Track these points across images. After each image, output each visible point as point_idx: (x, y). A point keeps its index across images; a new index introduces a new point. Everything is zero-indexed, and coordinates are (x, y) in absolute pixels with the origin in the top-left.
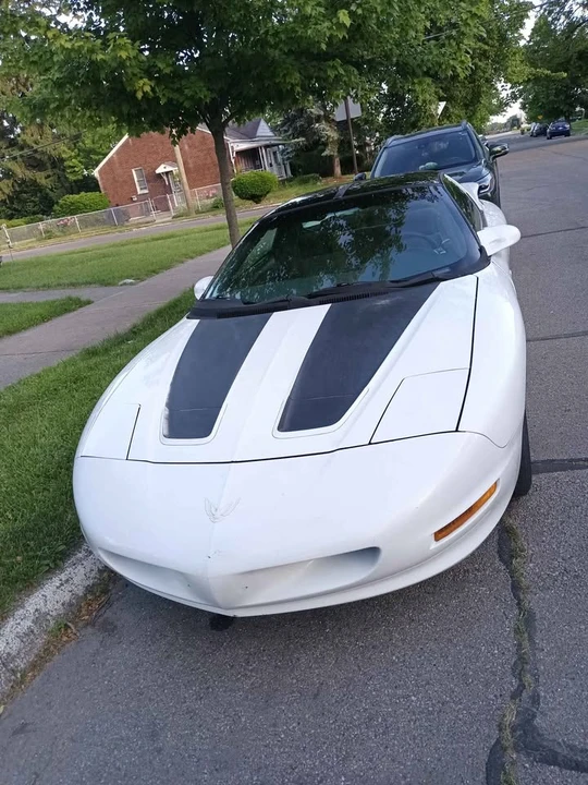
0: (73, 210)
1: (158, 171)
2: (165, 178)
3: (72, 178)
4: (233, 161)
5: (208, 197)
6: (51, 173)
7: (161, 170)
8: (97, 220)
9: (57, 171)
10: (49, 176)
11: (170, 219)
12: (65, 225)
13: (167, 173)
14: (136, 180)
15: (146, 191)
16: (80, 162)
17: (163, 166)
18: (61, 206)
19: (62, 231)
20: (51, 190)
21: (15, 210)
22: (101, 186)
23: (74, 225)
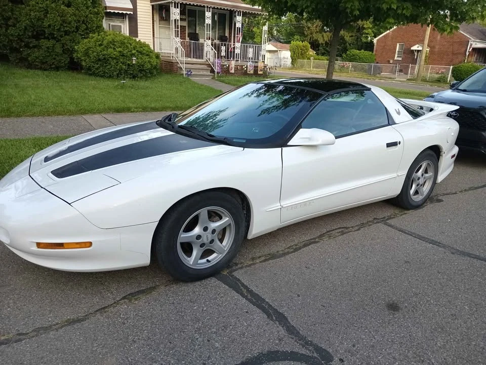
0: (352, 59)
1: (412, 48)
2: (416, 54)
3: (364, 40)
4: (467, 54)
5: (437, 73)
6: (354, 35)
7: (415, 48)
8: (363, 69)
9: (358, 34)
10: (352, 36)
11: (405, 80)
12: (344, 66)
13: (418, 51)
14: (397, 50)
15: (400, 59)
16: (373, 32)
17: (417, 45)
18: (347, 55)
19: (340, 70)
20: (350, 45)
21: (327, 51)
22: (375, 49)
23: (348, 68)
